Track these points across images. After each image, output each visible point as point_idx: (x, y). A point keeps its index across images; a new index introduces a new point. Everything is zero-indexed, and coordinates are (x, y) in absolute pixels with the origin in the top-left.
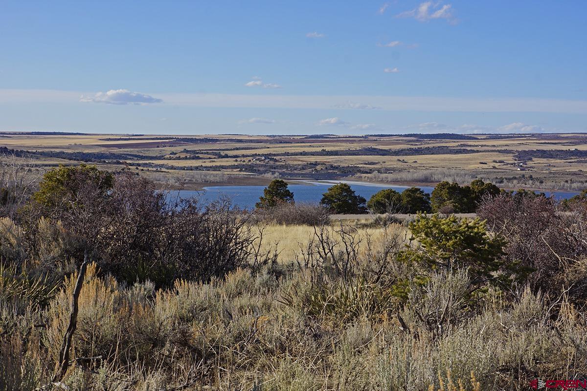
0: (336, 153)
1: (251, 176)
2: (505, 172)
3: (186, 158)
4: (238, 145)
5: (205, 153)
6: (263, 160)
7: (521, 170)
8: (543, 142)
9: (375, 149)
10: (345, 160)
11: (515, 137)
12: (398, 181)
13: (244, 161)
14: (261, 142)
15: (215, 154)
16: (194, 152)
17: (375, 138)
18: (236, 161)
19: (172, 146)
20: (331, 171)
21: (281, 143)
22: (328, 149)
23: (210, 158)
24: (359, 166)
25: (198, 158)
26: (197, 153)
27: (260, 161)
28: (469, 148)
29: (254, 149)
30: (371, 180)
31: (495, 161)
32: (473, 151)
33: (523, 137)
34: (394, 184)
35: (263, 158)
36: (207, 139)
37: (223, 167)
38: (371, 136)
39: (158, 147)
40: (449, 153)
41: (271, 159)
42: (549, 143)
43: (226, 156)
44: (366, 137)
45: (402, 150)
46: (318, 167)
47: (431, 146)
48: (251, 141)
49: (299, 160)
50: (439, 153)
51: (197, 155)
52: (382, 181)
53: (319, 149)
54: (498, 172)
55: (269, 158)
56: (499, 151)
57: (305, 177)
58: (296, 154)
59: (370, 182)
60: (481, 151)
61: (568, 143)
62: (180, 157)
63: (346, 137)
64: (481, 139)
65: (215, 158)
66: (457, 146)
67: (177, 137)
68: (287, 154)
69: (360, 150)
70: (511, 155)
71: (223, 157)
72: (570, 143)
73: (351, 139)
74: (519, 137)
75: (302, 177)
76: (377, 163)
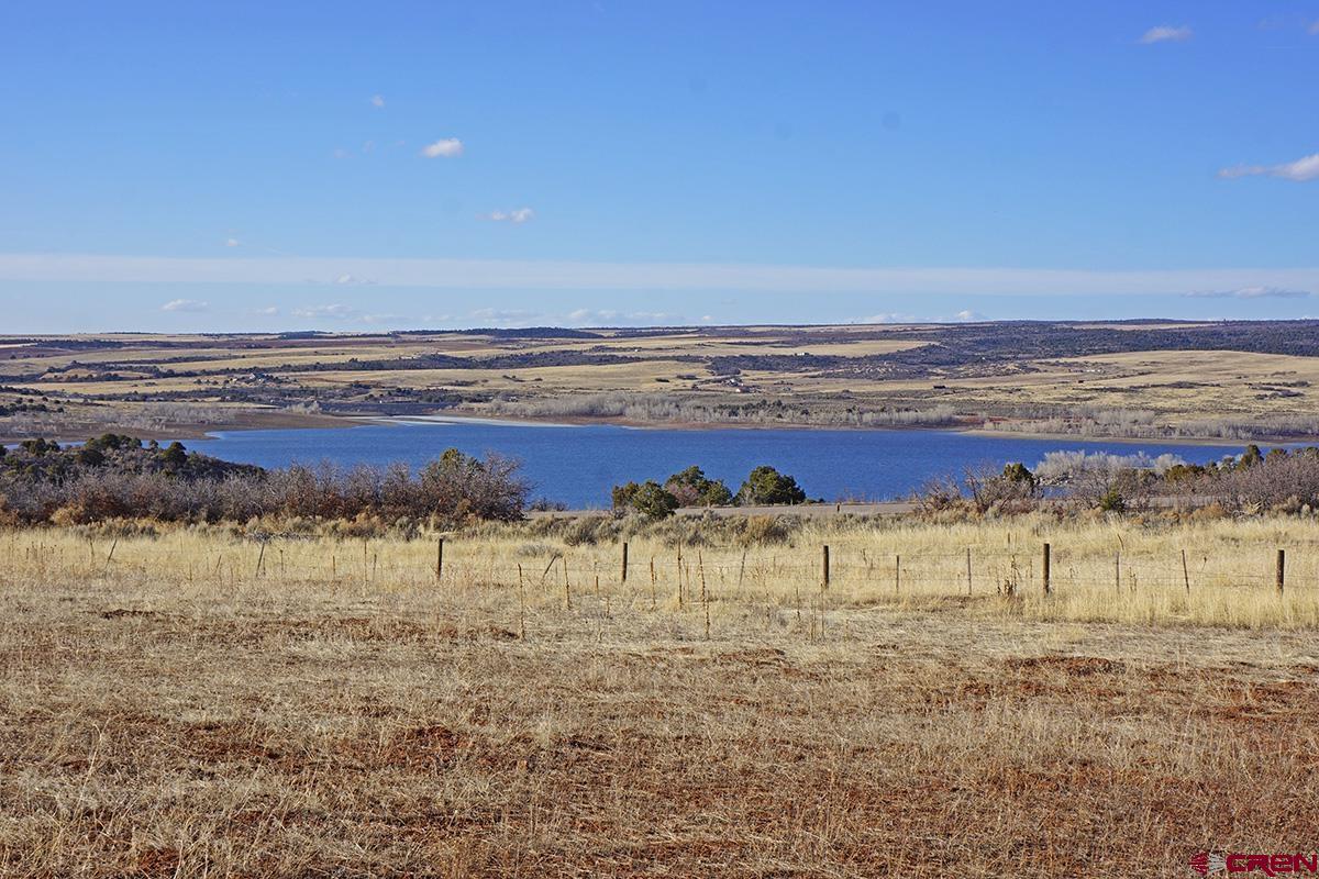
0: (378, 366)
1: (270, 411)
2: (716, 396)
3: (90, 379)
4: (176, 353)
5: (126, 369)
6: (252, 381)
7: (743, 392)
8: (737, 340)
9: (443, 357)
10: (409, 378)
11: (670, 334)
12: (544, 416)
13: (216, 383)
14: (209, 347)
15: (145, 370)
16: (102, 366)
17: (413, 338)
18: (199, 382)
19: (43, 356)
20: (400, 399)
21: (250, 347)
22: (361, 358)
23: (141, 378)
24: (445, 388)
25: (115, 378)
26: (111, 369)
27: (248, 382)
28: (620, 354)
29: (209, 359)
30: (491, 413)
31: (680, 377)
32: (632, 360)
33: (682, 333)
34: (542, 420)
35: (252, 376)
36: (98, 341)
37: (180, 395)
38: (404, 333)
39: (13, 358)
40: (586, 364)
41: (270, 378)
42: (747, 344)
43: (171, 374)
44: (395, 335)
45: (497, 358)
46: (373, 391)
47: (536, 351)
48: (190, 345)
49: (322, 380)
50: (570, 364)
51: (113, 373)
52: (514, 416)
53: (345, 359)
54: (707, 396)
55: (263, 376)
56: (678, 359)
57: (367, 410)
58: (306, 368)
59: (492, 417)
60: (643, 360)
61: (778, 342)
62: (76, 376)
63: (357, 336)
64: (608, 337)
65: (150, 378)
66: (590, 351)
67: (37, 339)
68: (287, 368)
69: (419, 359)
70: (700, 365)
71: (166, 376)
72: (783, 342)
73: (368, 339)
74: (675, 333)
75: (362, 410)
76: (473, 383)
